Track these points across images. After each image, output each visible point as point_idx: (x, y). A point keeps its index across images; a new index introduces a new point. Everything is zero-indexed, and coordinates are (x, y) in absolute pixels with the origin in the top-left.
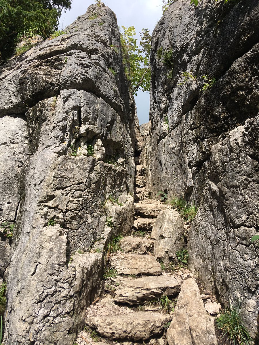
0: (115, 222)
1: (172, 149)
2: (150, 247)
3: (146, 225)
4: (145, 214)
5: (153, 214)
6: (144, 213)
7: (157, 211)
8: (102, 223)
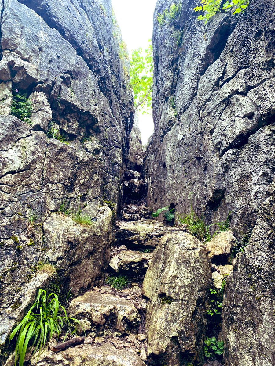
0: (61, 261)
1: (183, 139)
2: (135, 319)
3: (133, 266)
4: (136, 243)
5: (148, 243)
6: (134, 240)
7: (157, 236)
8: (25, 262)
